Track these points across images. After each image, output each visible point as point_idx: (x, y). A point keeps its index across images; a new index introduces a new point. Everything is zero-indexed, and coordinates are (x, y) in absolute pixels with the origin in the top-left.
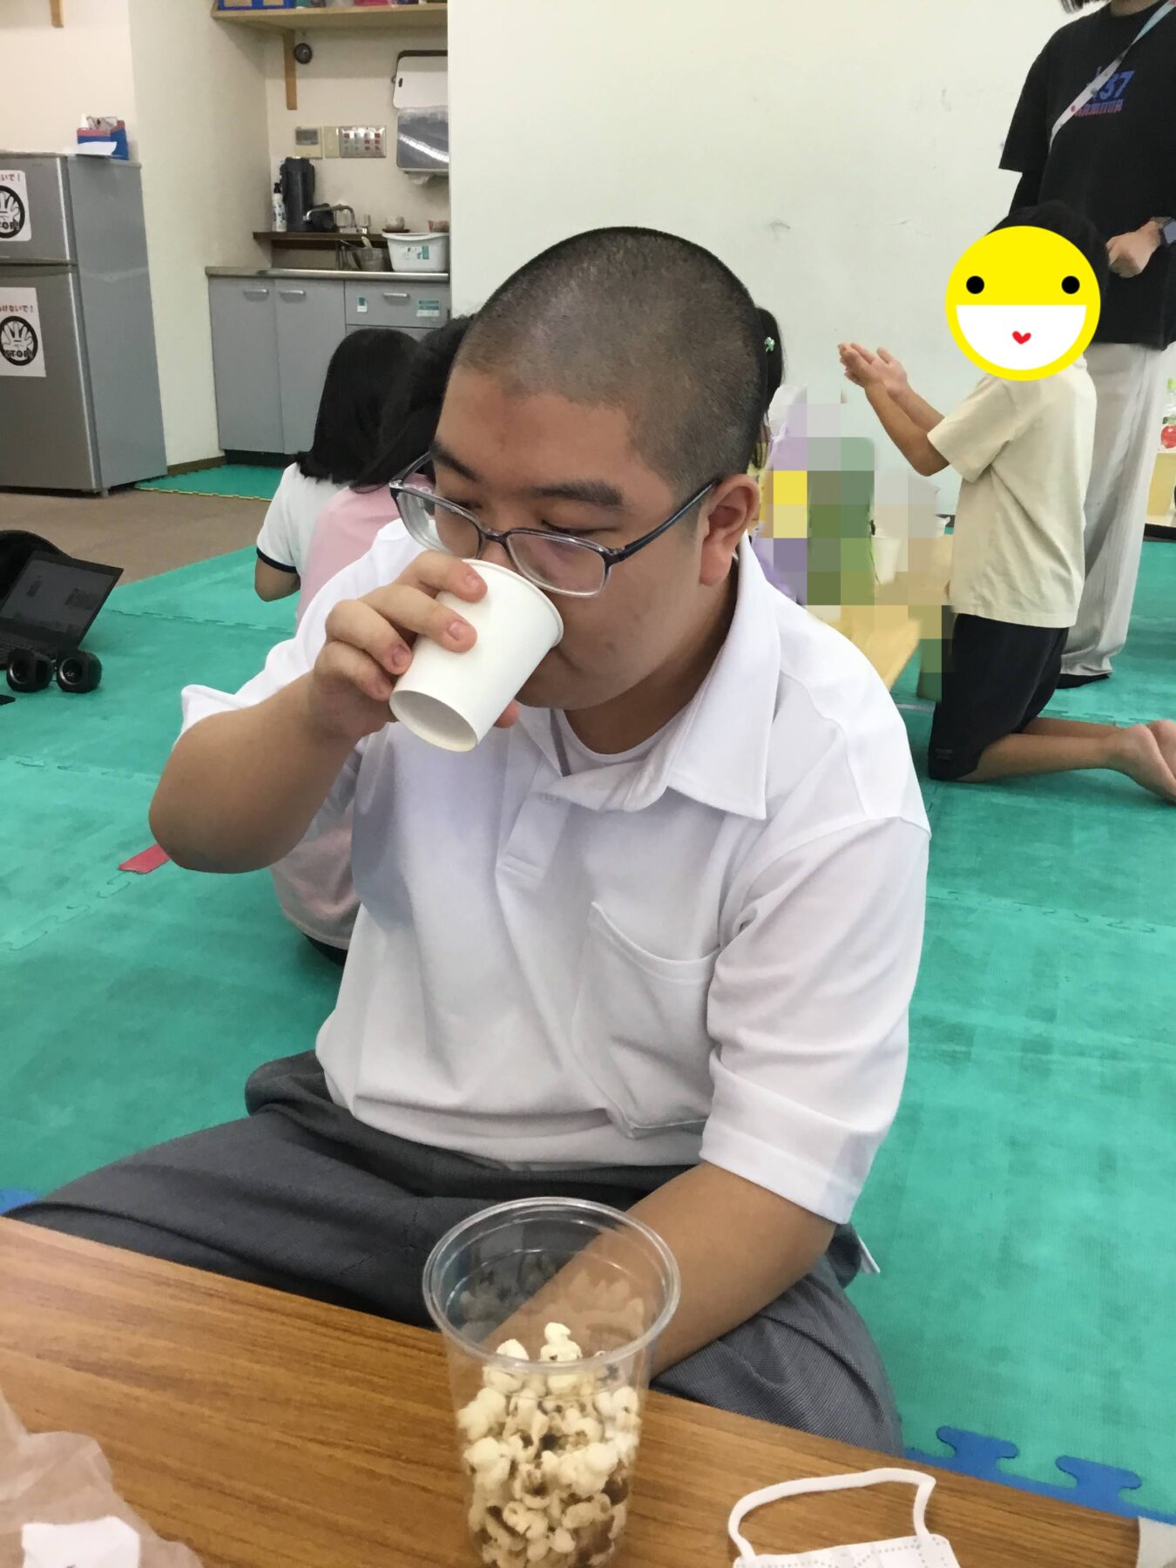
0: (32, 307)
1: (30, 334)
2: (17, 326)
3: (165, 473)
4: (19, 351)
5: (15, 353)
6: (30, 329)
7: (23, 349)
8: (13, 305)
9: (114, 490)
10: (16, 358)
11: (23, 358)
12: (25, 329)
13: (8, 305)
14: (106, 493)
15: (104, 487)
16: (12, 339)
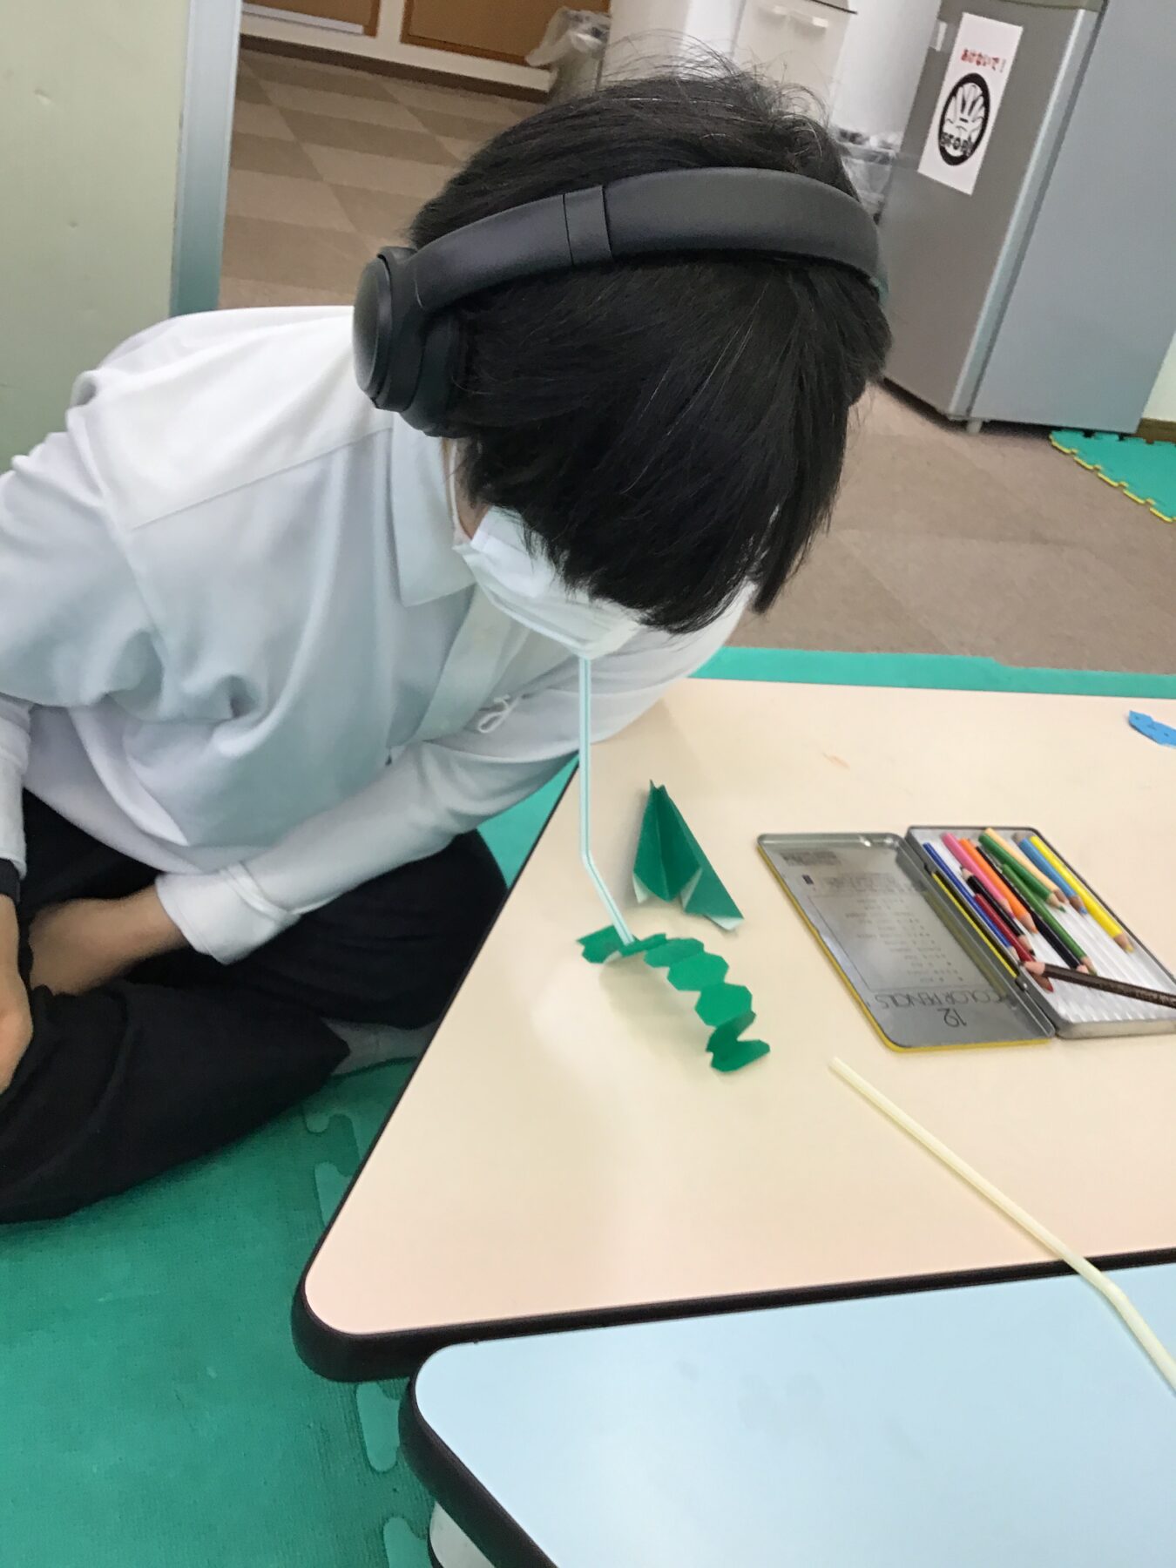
0: (1004, 62)
1: (982, 113)
2: (972, 91)
3: (1132, 429)
4: (958, 139)
5: (952, 141)
6: (986, 104)
7: (964, 137)
8: (983, 54)
9: (993, 427)
10: (951, 151)
11: (957, 153)
12: (981, 101)
13: (978, 53)
14: (975, 427)
15: (974, 414)
16: (960, 115)
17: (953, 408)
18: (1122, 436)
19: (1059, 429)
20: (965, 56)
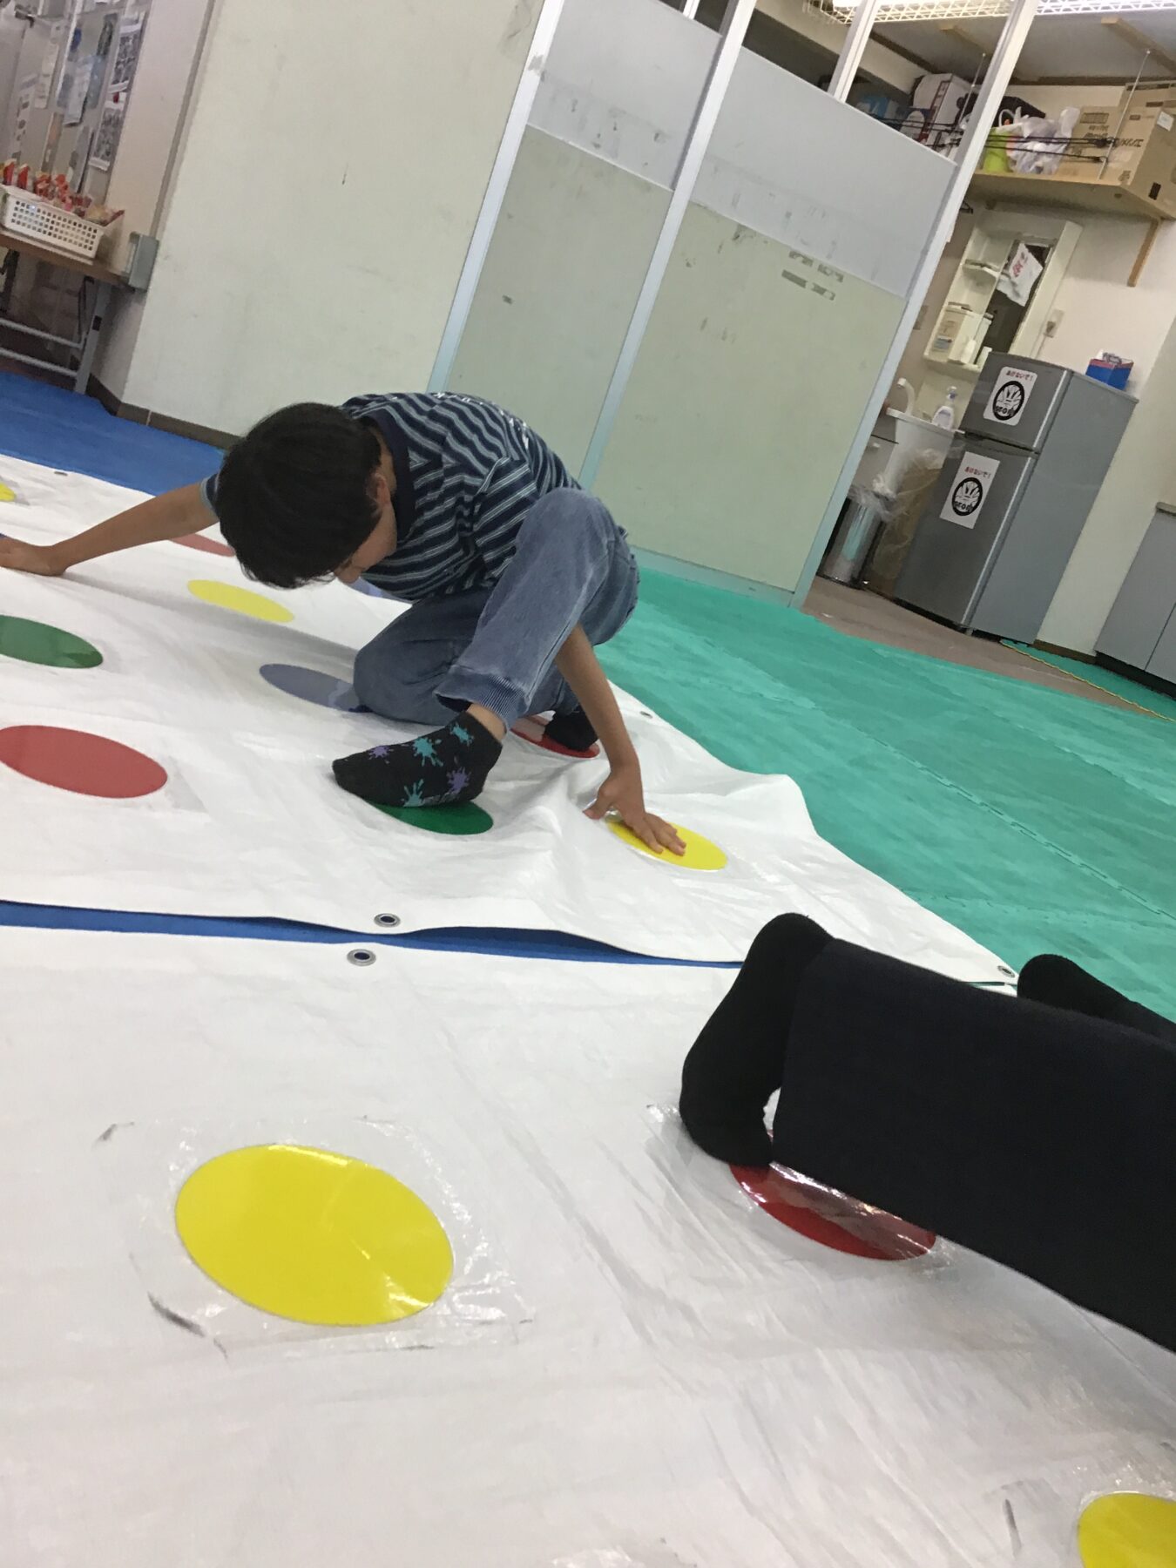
0: (990, 474)
1: (978, 494)
2: (972, 485)
3: (1032, 643)
4: (964, 505)
5: (960, 505)
6: (981, 491)
7: (968, 504)
8: (978, 470)
9: (978, 634)
10: (960, 509)
11: (964, 511)
12: (977, 490)
13: (974, 469)
14: (970, 632)
15: (971, 626)
16: (964, 494)
17: (962, 622)
18: (1029, 645)
19: (1003, 638)
20: (967, 469)
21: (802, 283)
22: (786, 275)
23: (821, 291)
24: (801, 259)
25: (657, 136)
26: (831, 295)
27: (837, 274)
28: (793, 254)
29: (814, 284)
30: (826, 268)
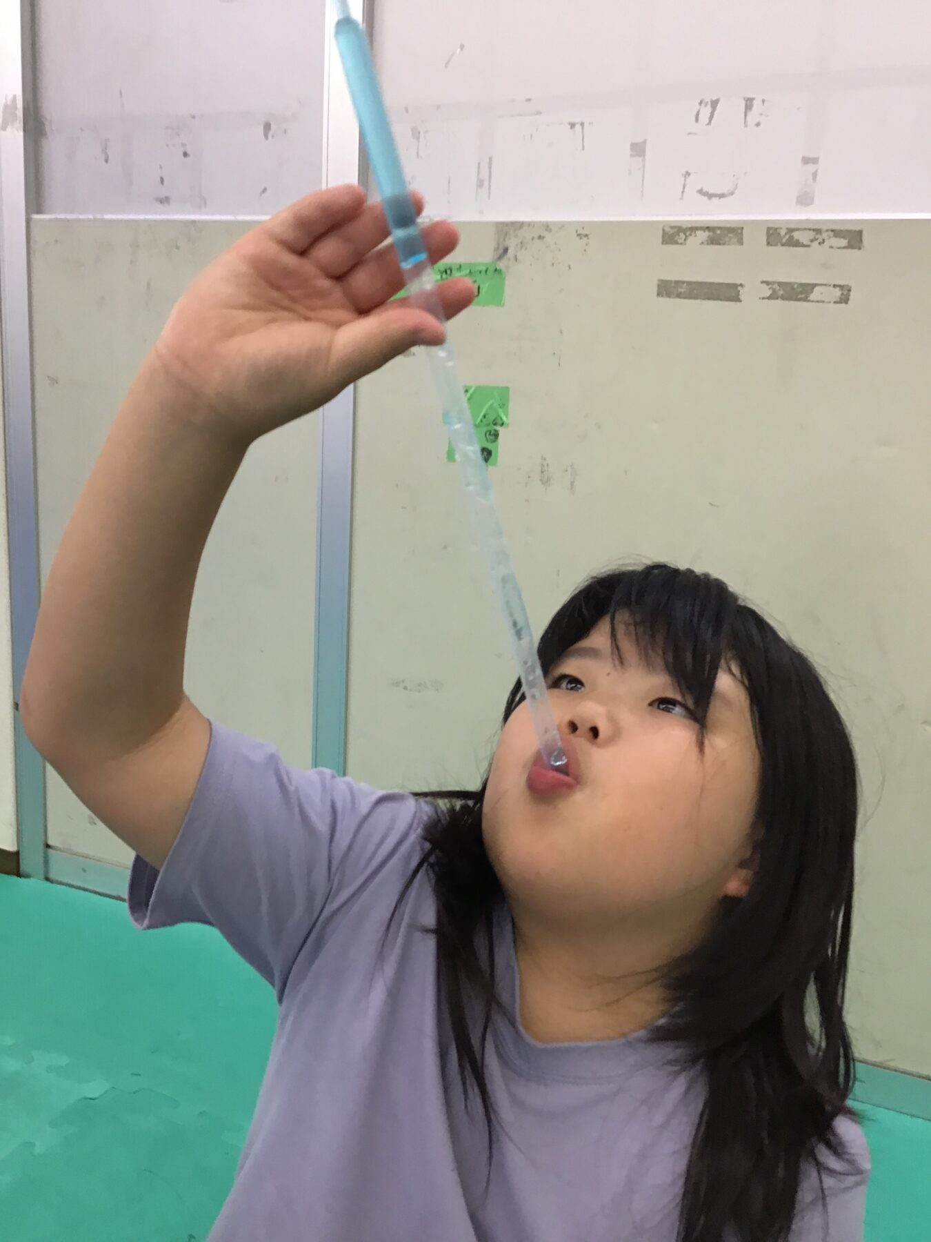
21: (728, 293)
22: (667, 289)
23: (798, 292)
24: (702, 235)
25: (267, 127)
26: (837, 293)
27: (837, 233)
28: (674, 235)
29: (768, 283)
30: (790, 230)
